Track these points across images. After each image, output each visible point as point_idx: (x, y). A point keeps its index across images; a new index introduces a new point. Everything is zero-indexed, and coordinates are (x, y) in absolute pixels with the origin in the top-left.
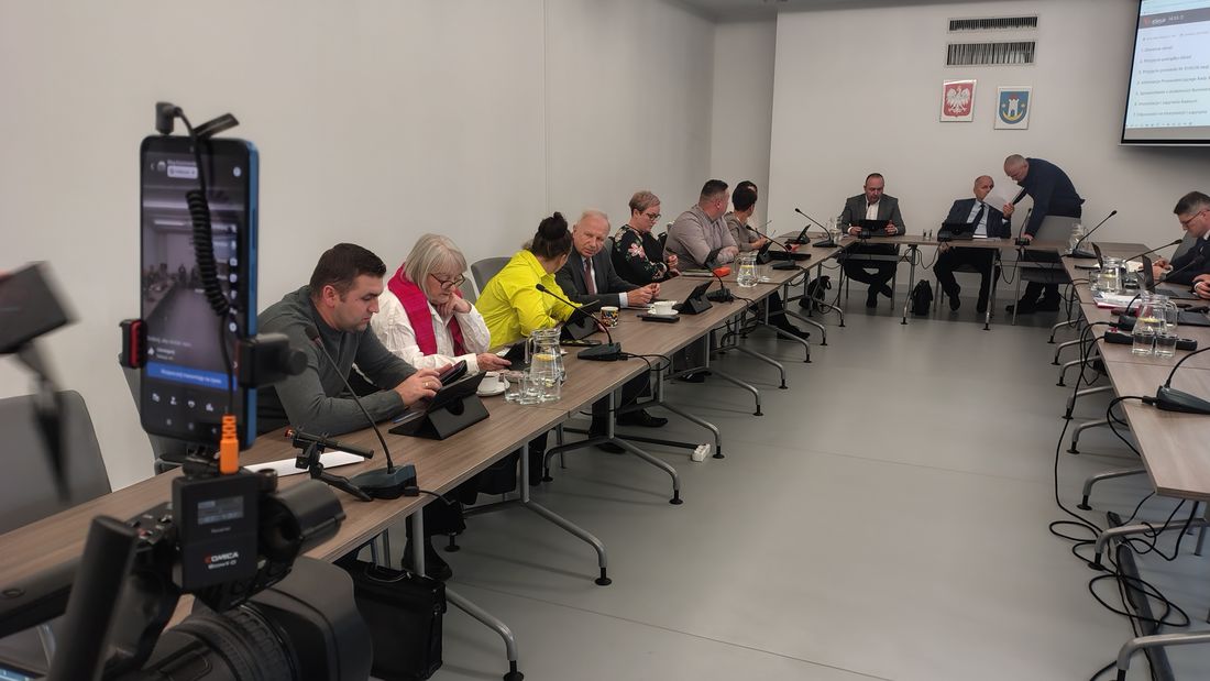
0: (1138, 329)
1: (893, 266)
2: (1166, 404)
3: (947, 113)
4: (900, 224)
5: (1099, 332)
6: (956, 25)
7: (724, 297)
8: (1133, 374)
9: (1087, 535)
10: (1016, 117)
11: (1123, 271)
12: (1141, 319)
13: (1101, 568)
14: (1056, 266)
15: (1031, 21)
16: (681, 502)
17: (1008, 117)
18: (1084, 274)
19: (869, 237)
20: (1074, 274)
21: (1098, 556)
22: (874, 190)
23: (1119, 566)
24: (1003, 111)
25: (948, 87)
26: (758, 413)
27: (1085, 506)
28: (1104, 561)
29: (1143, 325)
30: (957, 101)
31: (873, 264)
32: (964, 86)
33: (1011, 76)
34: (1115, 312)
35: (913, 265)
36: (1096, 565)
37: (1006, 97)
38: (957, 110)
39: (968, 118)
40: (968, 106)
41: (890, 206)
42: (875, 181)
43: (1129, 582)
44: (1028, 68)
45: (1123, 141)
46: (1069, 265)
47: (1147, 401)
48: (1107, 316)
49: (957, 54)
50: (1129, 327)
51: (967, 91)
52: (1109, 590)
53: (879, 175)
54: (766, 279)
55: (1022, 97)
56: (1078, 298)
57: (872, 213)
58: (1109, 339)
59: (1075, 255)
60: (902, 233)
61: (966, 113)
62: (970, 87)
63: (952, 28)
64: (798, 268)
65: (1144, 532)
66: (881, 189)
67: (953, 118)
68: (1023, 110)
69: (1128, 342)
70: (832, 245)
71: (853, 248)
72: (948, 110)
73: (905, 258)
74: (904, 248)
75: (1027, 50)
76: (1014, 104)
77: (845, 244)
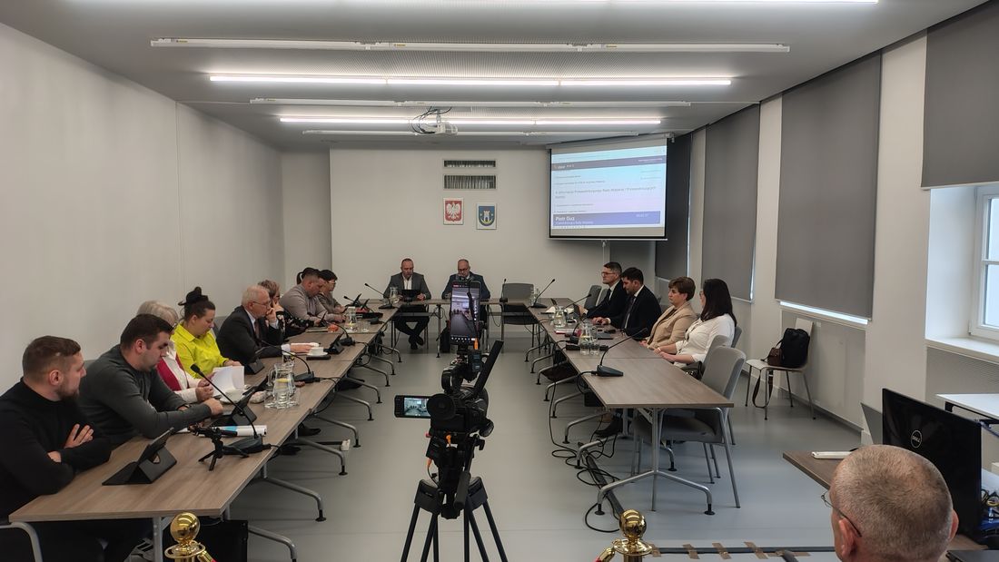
0: (581, 342)
1: (427, 319)
2: (602, 373)
3: (447, 219)
4: (427, 292)
5: (562, 346)
6: (447, 163)
7: (349, 343)
8: (584, 363)
9: (571, 454)
10: (489, 222)
11: (566, 314)
12: (581, 336)
13: (581, 468)
14: (525, 314)
15: (493, 163)
16: (346, 474)
17: (484, 222)
18: (546, 317)
19: (411, 301)
20: (539, 317)
21: (579, 461)
22: (407, 270)
23: (588, 465)
24: (481, 218)
25: (447, 203)
26: (371, 419)
27: (566, 442)
28: (581, 465)
29: (583, 339)
30: (453, 210)
31: (412, 319)
32: (456, 202)
33: (483, 197)
34: (567, 336)
35: (440, 318)
36: (578, 467)
37: (482, 209)
38: (454, 217)
39: (461, 222)
40: (460, 214)
41: (419, 280)
42: (407, 263)
43: (595, 471)
44: (491, 191)
45: (551, 237)
46: (533, 311)
47: (593, 373)
48: (563, 337)
49: (450, 182)
50: (577, 342)
51: (458, 205)
52: (586, 476)
53: (409, 260)
54: (367, 331)
55: (491, 209)
56: (545, 330)
57: (408, 285)
58: (568, 348)
59: (536, 306)
60: (429, 297)
61: (459, 219)
62: (460, 203)
63: (445, 165)
64: (381, 323)
65: (598, 444)
66: (412, 268)
67: (451, 222)
68: (492, 218)
69: (577, 349)
70: (391, 307)
71: (402, 309)
72: (448, 217)
73: (434, 314)
74: (432, 308)
75: (491, 181)
76: (487, 214)
77: (399, 306)
